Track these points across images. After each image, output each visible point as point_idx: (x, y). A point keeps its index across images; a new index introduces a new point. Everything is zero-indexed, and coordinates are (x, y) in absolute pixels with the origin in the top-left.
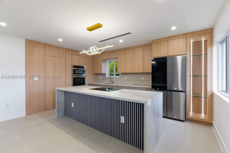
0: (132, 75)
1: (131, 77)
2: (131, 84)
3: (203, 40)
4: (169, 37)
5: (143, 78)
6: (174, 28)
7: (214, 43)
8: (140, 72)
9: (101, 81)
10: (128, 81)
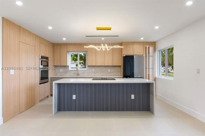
0: (100, 68)
1: (98, 69)
2: (98, 76)
3: (147, 46)
4: (134, 42)
5: (109, 70)
6: (142, 39)
7: (156, 50)
8: (110, 65)
9: (61, 74)
10: (95, 73)
